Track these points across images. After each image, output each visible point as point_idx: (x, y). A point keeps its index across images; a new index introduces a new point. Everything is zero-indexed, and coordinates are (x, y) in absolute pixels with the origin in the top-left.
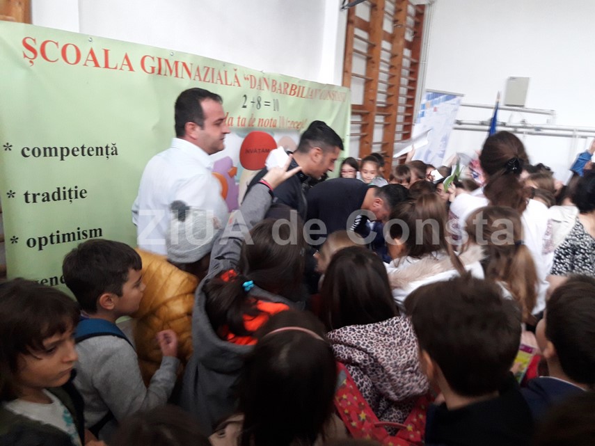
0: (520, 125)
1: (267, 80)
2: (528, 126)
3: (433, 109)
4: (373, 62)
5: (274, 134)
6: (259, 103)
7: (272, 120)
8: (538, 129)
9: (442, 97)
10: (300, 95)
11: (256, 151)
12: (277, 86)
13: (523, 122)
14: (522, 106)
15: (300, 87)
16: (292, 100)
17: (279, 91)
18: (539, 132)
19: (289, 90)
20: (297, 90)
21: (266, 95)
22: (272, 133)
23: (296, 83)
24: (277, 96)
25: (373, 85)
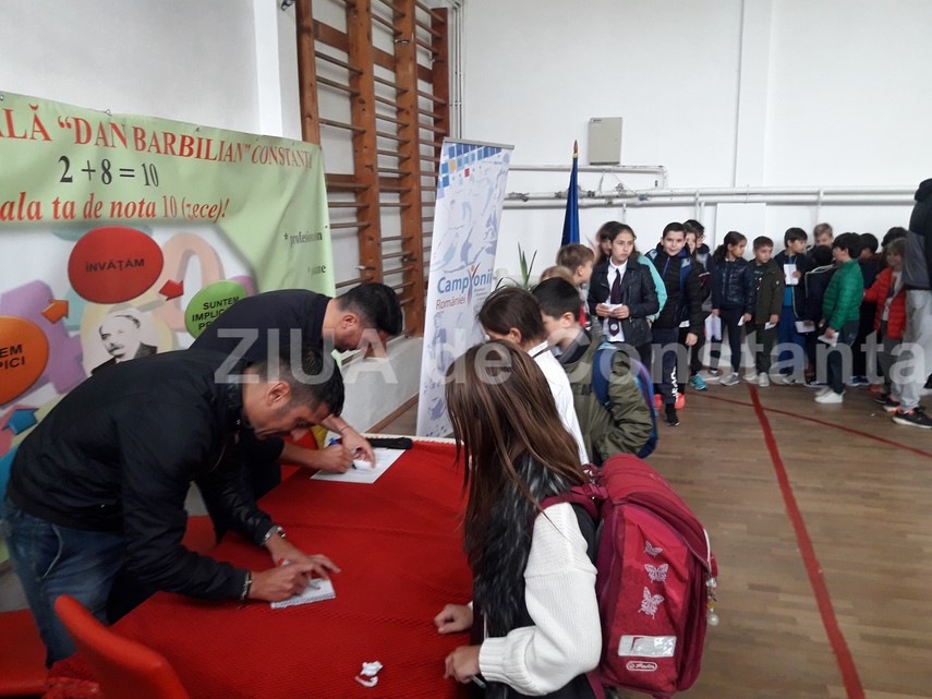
0: (617, 193)
1: (120, 129)
2: (627, 193)
3: (463, 172)
4: (363, 102)
5: (151, 231)
6: (106, 171)
7: (142, 203)
8: (642, 198)
9: (476, 151)
10: (203, 154)
11: (111, 265)
12: (148, 139)
13: (620, 187)
14: (617, 163)
15: (200, 140)
16: (187, 165)
17: (154, 149)
18: (645, 202)
19: (177, 146)
20: (195, 147)
21: (121, 156)
22: (146, 227)
23: (190, 133)
24: (150, 157)
25: (366, 140)
